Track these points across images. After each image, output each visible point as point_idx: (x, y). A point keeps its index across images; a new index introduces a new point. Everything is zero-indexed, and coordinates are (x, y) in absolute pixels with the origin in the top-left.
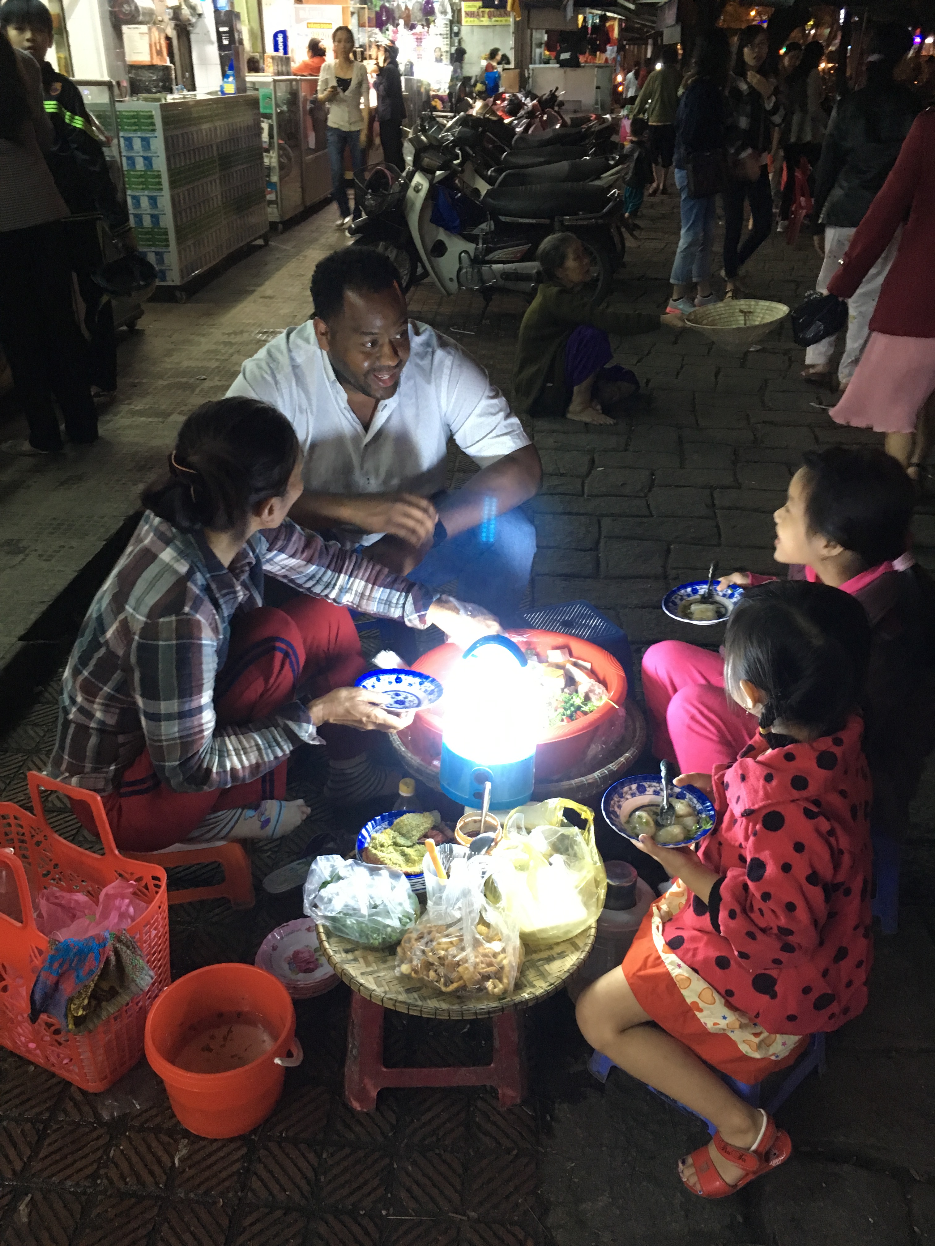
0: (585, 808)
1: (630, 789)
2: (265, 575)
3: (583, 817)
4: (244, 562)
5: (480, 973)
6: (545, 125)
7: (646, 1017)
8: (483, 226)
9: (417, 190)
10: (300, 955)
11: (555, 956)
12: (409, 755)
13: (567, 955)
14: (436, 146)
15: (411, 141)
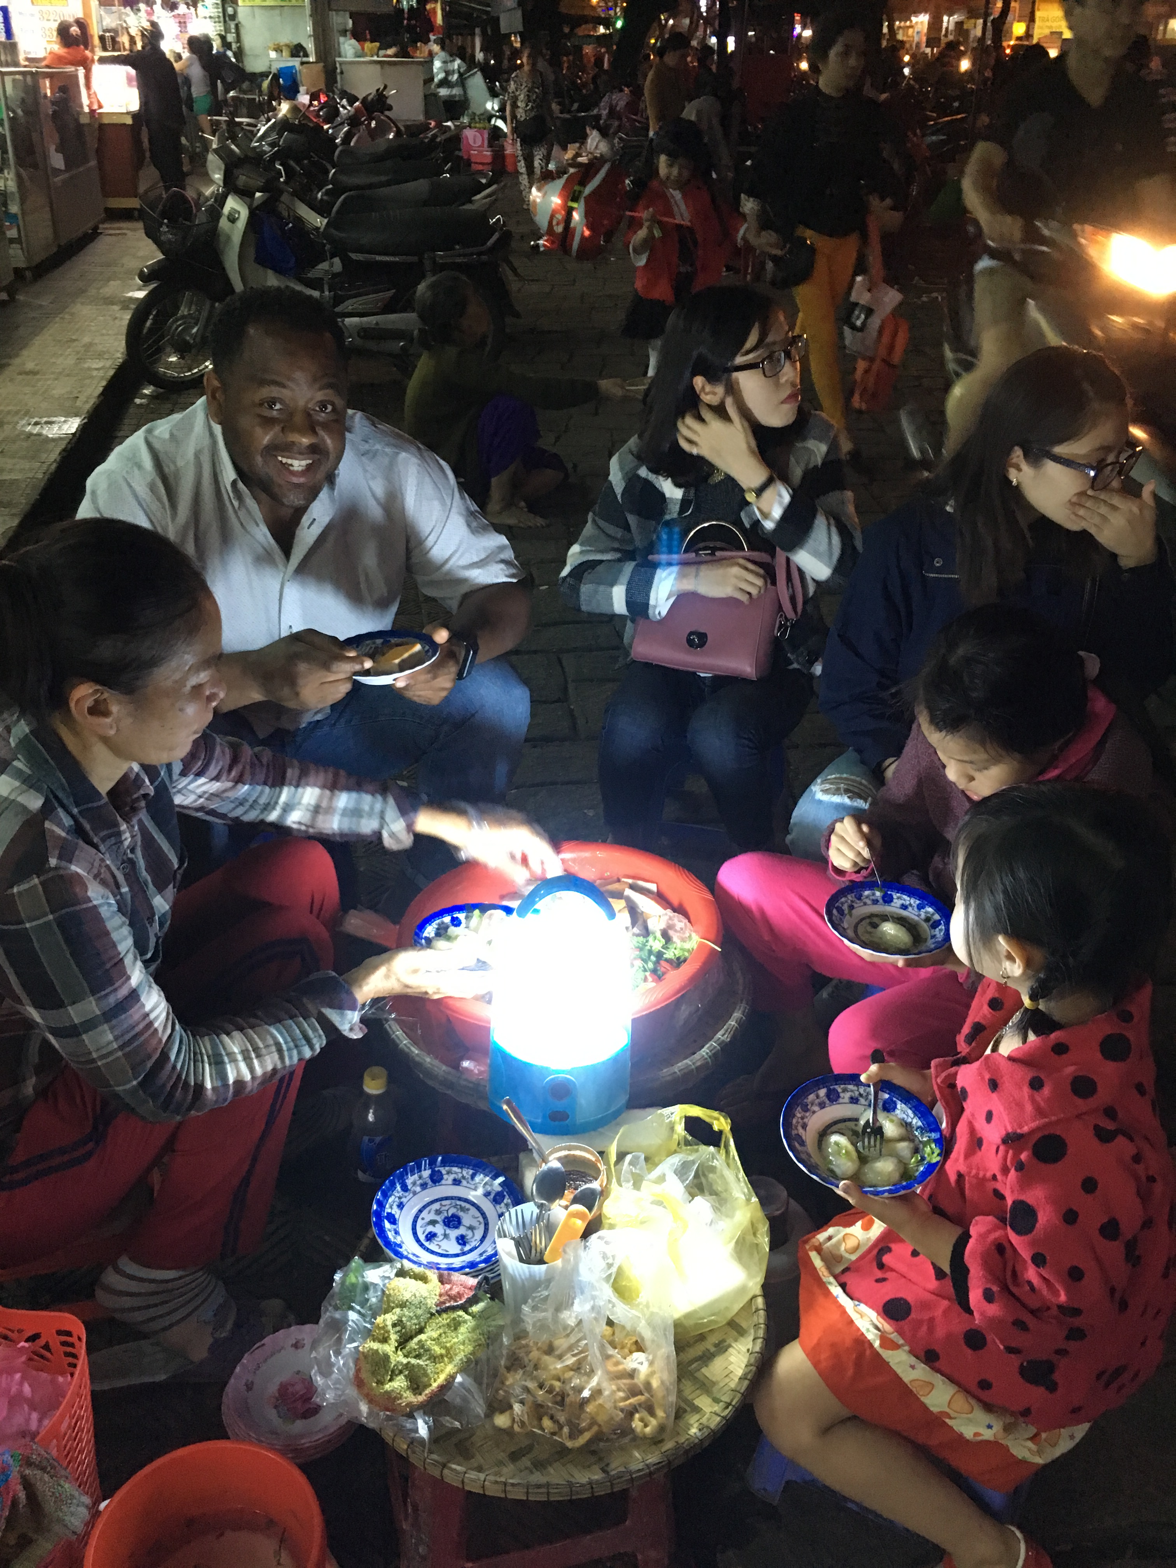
0: (716, 1114)
1: (818, 1097)
2: (179, 813)
3: (716, 1128)
4: (135, 796)
5: (622, 1410)
6: (373, 134)
7: (846, 1413)
8: (324, 266)
9: (232, 219)
10: (291, 1389)
11: (712, 1349)
12: (428, 1060)
13: (730, 1346)
14: (254, 160)
15: (216, 151)
